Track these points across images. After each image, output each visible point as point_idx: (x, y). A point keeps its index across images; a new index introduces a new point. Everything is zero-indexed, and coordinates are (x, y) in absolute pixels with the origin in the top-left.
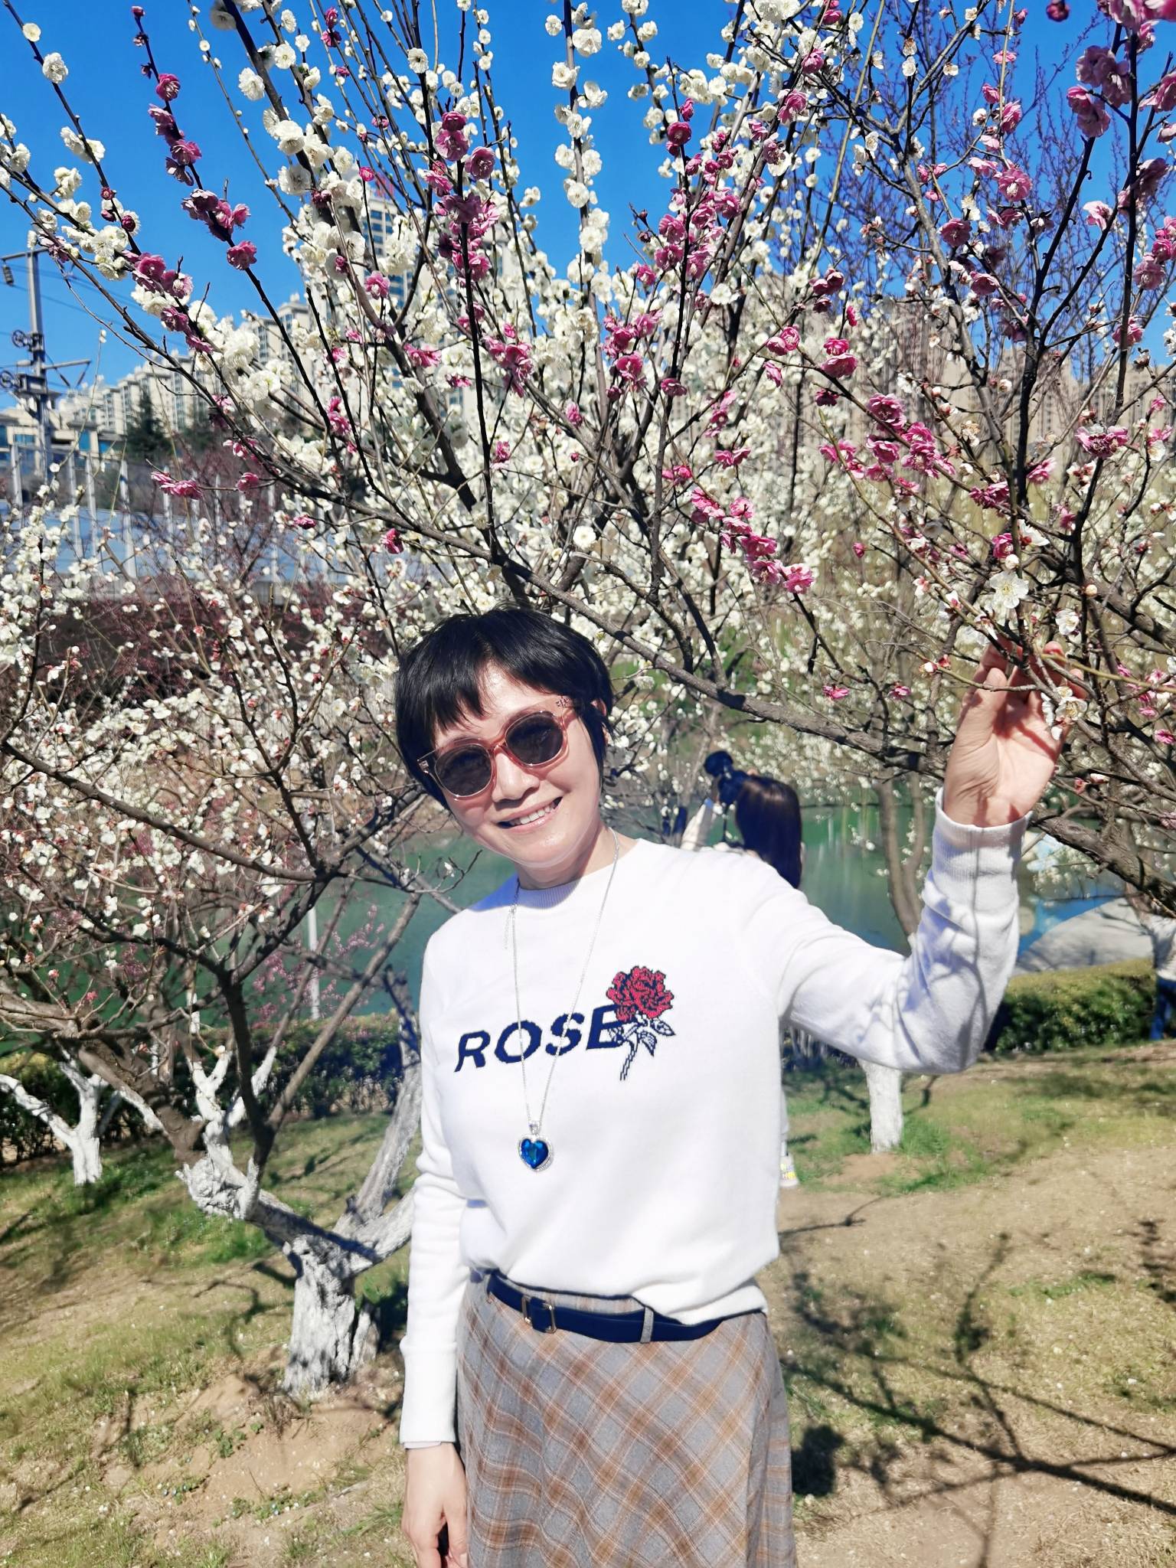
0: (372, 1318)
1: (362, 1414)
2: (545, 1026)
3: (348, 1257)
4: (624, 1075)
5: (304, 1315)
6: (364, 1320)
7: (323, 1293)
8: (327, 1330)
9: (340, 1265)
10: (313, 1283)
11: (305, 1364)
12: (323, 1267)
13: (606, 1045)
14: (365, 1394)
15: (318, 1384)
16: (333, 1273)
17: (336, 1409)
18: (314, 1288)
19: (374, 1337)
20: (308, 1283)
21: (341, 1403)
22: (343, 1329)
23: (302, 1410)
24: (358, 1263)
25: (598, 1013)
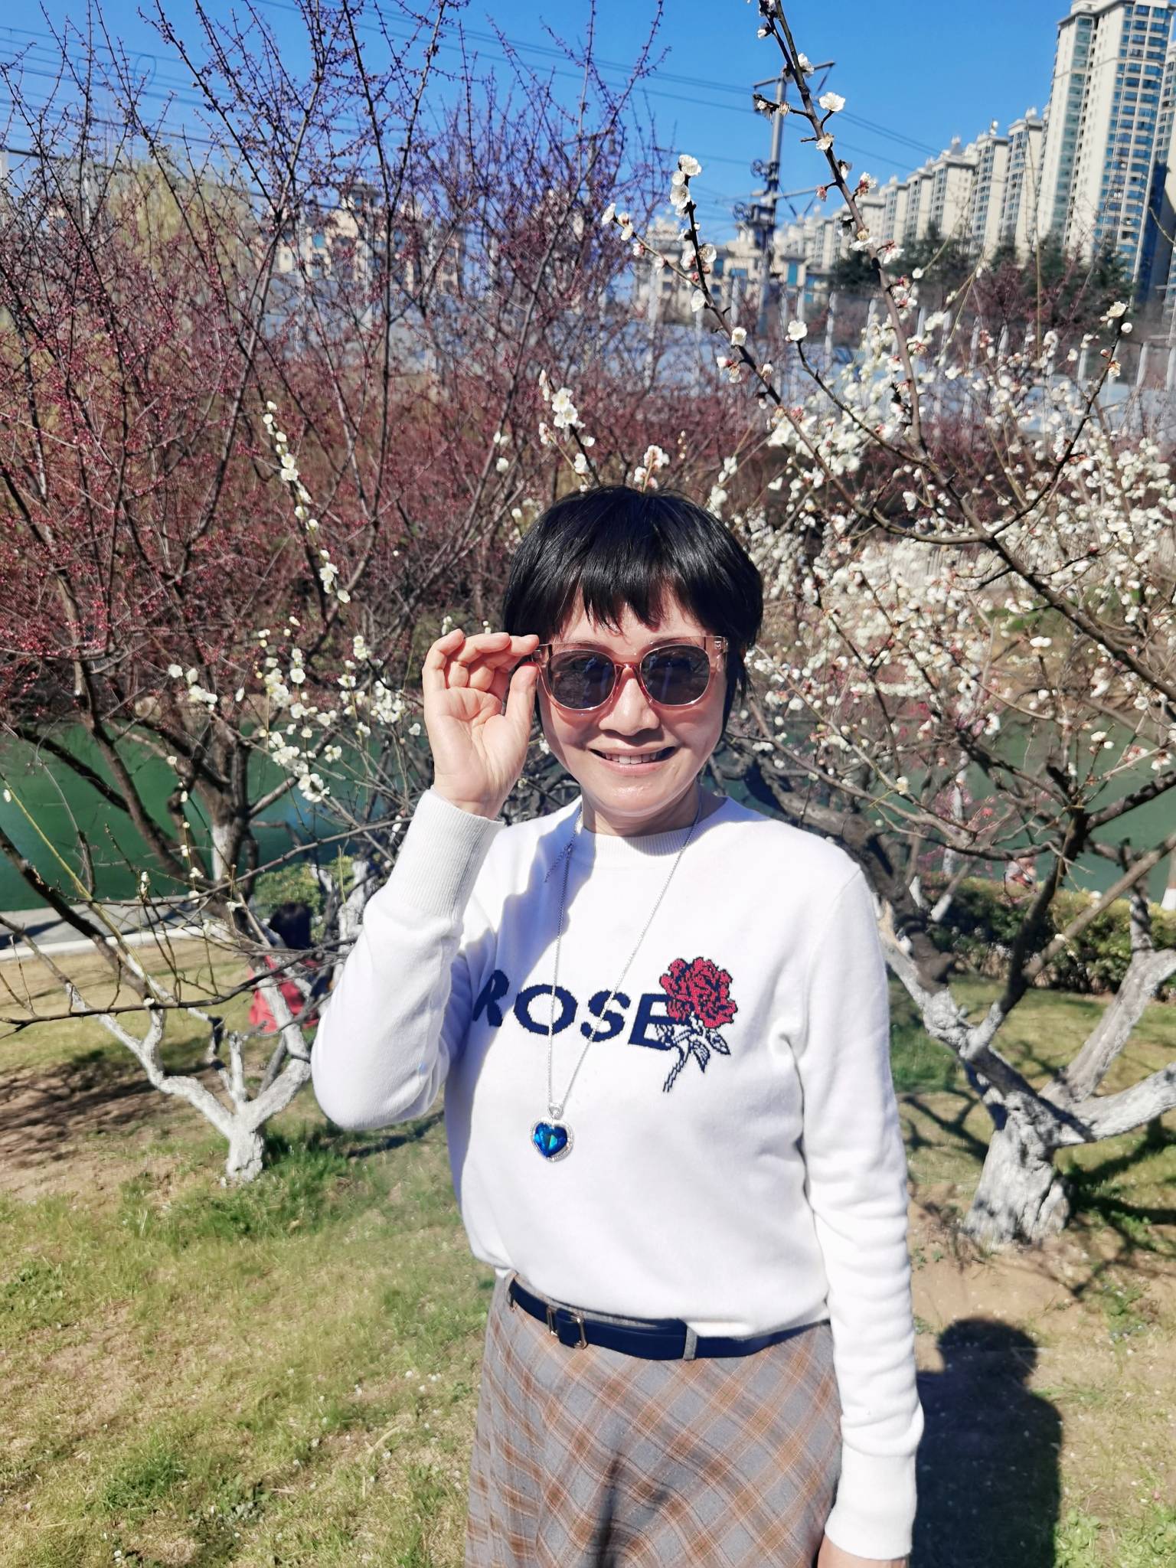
0: (1065, 1193)
1: (1049, 1284)
2: (583, 999)
3: (1059, 1127)
4: (668, 1086)
5: (998, 1167)
6: (1057, 1192)
7: (1024, 1153)
8: (1019, 1189)
9: (1050, 1133)
10: (1016, 1140)
11: (992, 1214)
12: (1030, 1128)
13: (651, 1044)
14: (1050, 1264)
15: (1001, 1237)
16: (1040, 1136)
17: (1020, 1268)
18: (1016, 1145)
19: (1064, 1211)
20: (1010, 1138)
21: (1025, 1264)
22: (1035, 1194)
23: (984, 1256)
24: (1068, 1135)
25: (647, 1000)
